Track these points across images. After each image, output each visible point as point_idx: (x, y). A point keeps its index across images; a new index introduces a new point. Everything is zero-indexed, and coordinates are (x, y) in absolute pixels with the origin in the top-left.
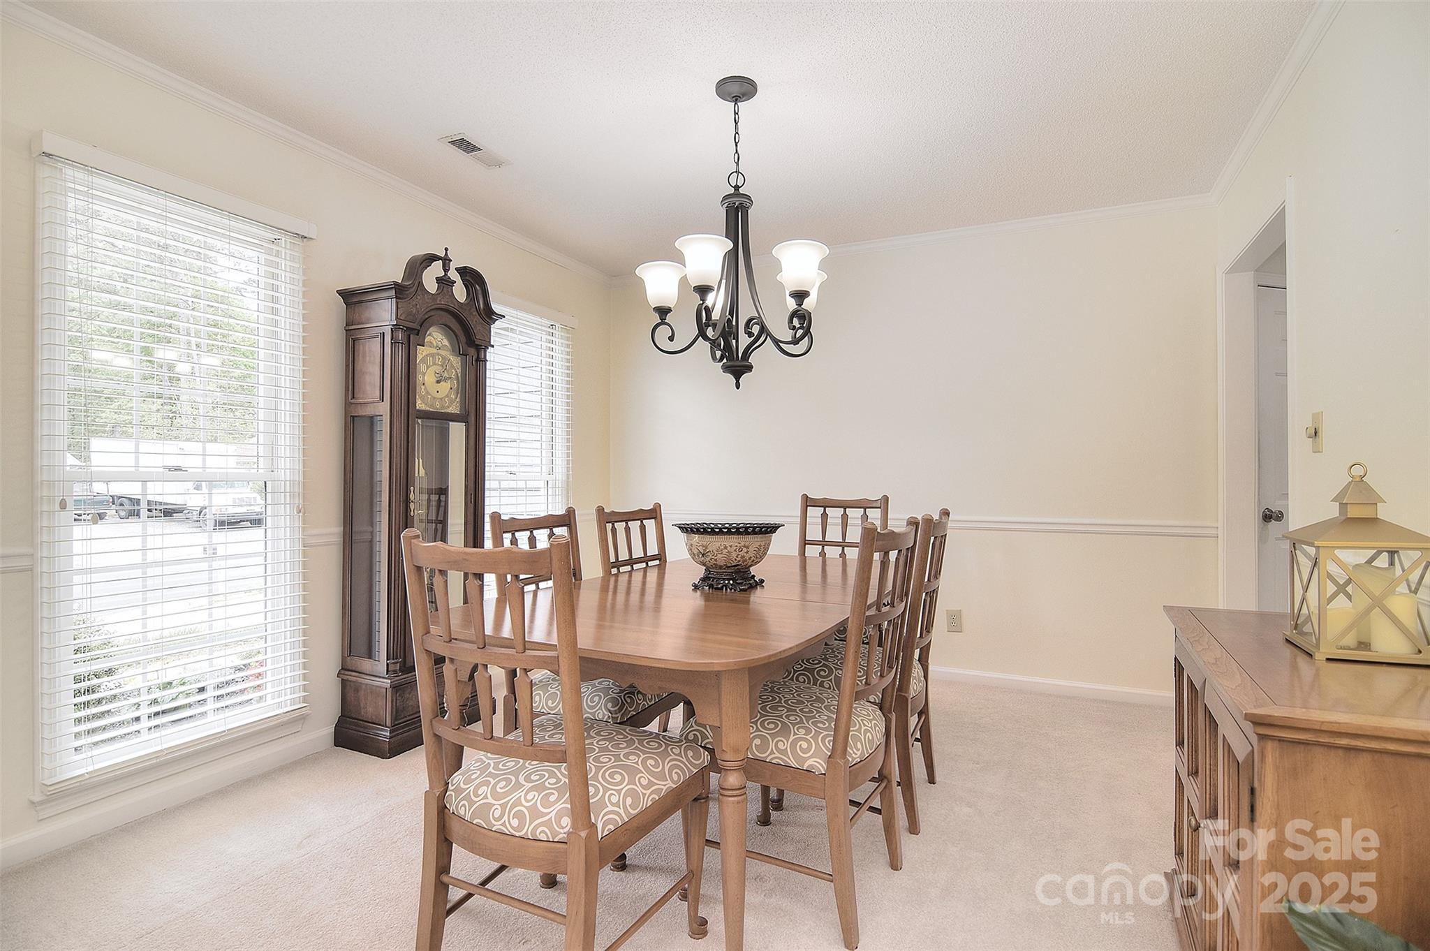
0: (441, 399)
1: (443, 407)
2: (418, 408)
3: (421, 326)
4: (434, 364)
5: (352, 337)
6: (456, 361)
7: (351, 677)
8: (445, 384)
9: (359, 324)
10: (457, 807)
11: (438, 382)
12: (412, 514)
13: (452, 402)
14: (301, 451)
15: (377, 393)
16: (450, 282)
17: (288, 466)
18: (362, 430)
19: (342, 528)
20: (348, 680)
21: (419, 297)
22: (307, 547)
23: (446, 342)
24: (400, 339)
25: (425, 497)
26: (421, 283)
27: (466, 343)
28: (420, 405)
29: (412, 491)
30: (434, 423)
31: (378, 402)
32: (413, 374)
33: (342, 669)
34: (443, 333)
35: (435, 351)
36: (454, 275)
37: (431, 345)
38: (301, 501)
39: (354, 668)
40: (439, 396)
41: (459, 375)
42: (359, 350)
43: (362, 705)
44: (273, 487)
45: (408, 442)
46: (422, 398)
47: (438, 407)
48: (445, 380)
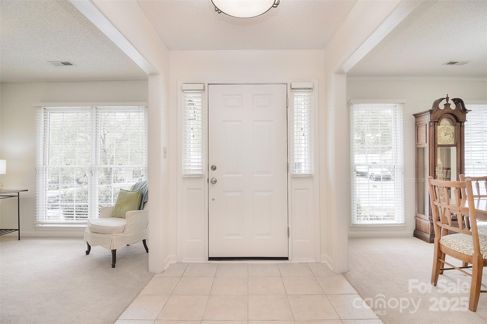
0: (447, 140)
1: (447, 143)
2: (438, 144)
3: (439, 120)
4: (444, 130)
5: (417, 127)
6: (452, 128)
7: (418, 219)
8: (448, 136)
9: (419, 122)
10: (443, 243)
11: (445, 135)
12: (437, 175)
13: (451, 141)
14: (403, 158)
15: (425, 141)
16: (449, 104)
17: (400, 162)
18: (421, 152)
19: (415, 178)
20: (417, 219)
21: (438, 112)
22: (405, 183)
23: (448, 123)
24: (432, 125)
25: (442, 170)
26: (438, 107)
27: (456, 121)
28: (439, 143)
29: (437, 168)
30: (444, 148)
31: (425, 143)
32: (436, 134)
33: (416, 216)
34: (447, 120)
35: (444, 126)
36: (450, 102)
37: (443, 125)
38: (404, 171)
39: (419, 217)
40: (446, 139)
41: (453, 132)
42: (419, 129)
43: (422, 227)
44: (396, 167)
45: (435, 154)
46: (440, 141)
47: (445, 143)
48: (448, 134)
